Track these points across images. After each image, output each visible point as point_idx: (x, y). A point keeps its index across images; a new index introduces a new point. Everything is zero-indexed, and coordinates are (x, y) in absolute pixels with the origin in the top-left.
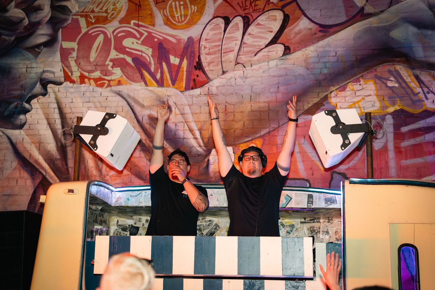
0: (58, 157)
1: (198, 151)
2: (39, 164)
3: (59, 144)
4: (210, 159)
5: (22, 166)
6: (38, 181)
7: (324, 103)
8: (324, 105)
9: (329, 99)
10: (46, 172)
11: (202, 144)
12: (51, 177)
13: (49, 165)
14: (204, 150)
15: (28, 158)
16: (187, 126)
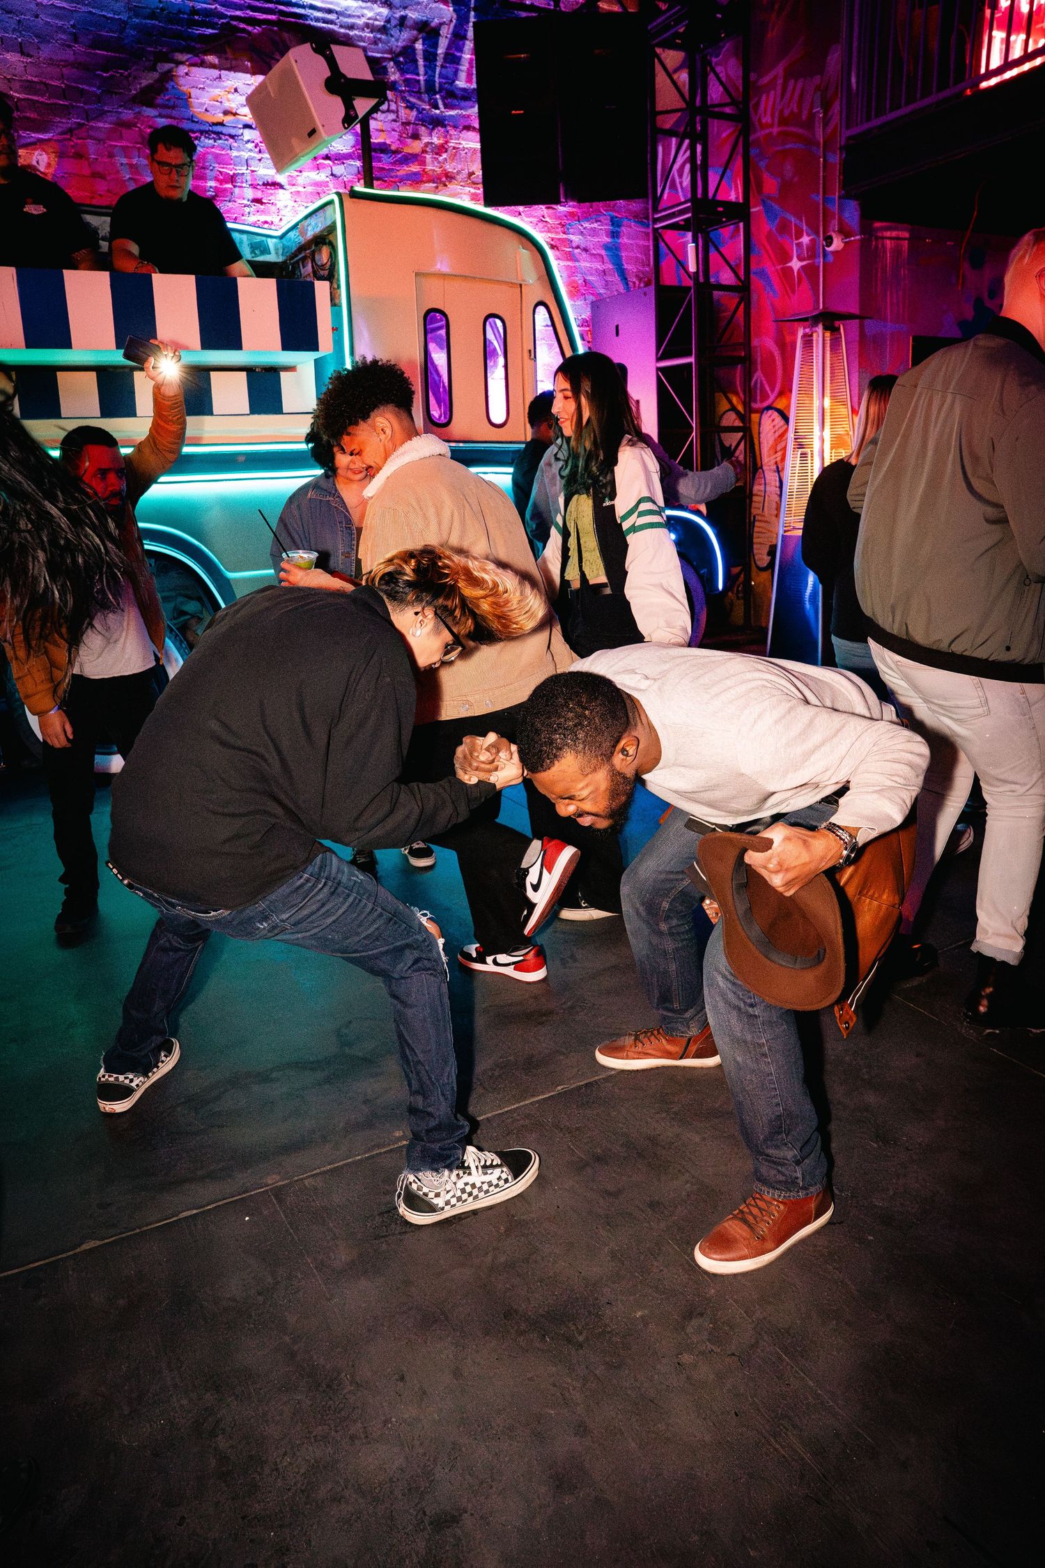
7: (167, 85)
8: (166, 89)
9: (175, 80)
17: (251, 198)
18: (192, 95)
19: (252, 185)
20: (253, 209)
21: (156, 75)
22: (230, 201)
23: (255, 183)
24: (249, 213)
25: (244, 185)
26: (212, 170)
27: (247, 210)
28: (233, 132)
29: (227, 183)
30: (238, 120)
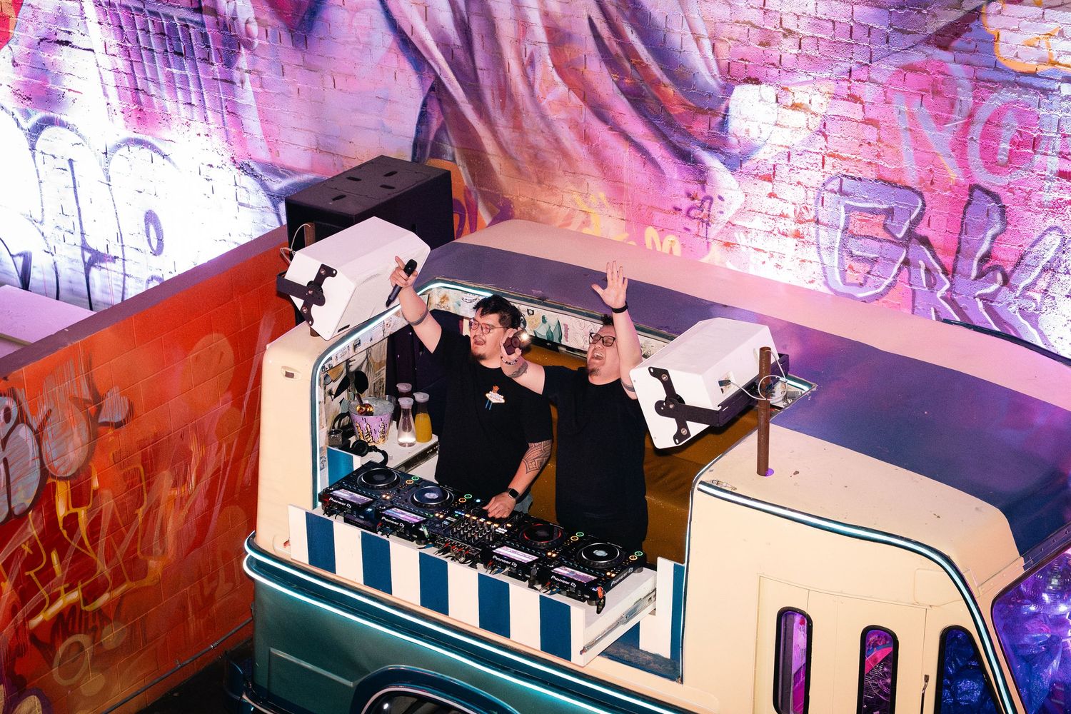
0: (458, 42)
1: (707, 83)
2: (426, 48)
3: (458, 16)
4: (730, 106)
5: (399, 46)
6: (429, 83)
7: (971, 25)
8: (970, 30)
9: (983, 18)
10: (440, 69)
11: (716, 72)
12: (449, 80)
13: (443, 54)
14: (719, 84)
15: (408, 32)
16: (687, 25)
17: (1055, 169)
18: (1001, 38)
19: (1060, 153)
20: (1055, 184)
21: (960, 14)
22: (1025, 170)
23: (1066, 151)
24: (1049, 189)
25: (1049, 152)
26: (1008, 130)
27: (1047, 184)
28: (1046, 84)
29: (1026, 147)
30: (1056, 71)
